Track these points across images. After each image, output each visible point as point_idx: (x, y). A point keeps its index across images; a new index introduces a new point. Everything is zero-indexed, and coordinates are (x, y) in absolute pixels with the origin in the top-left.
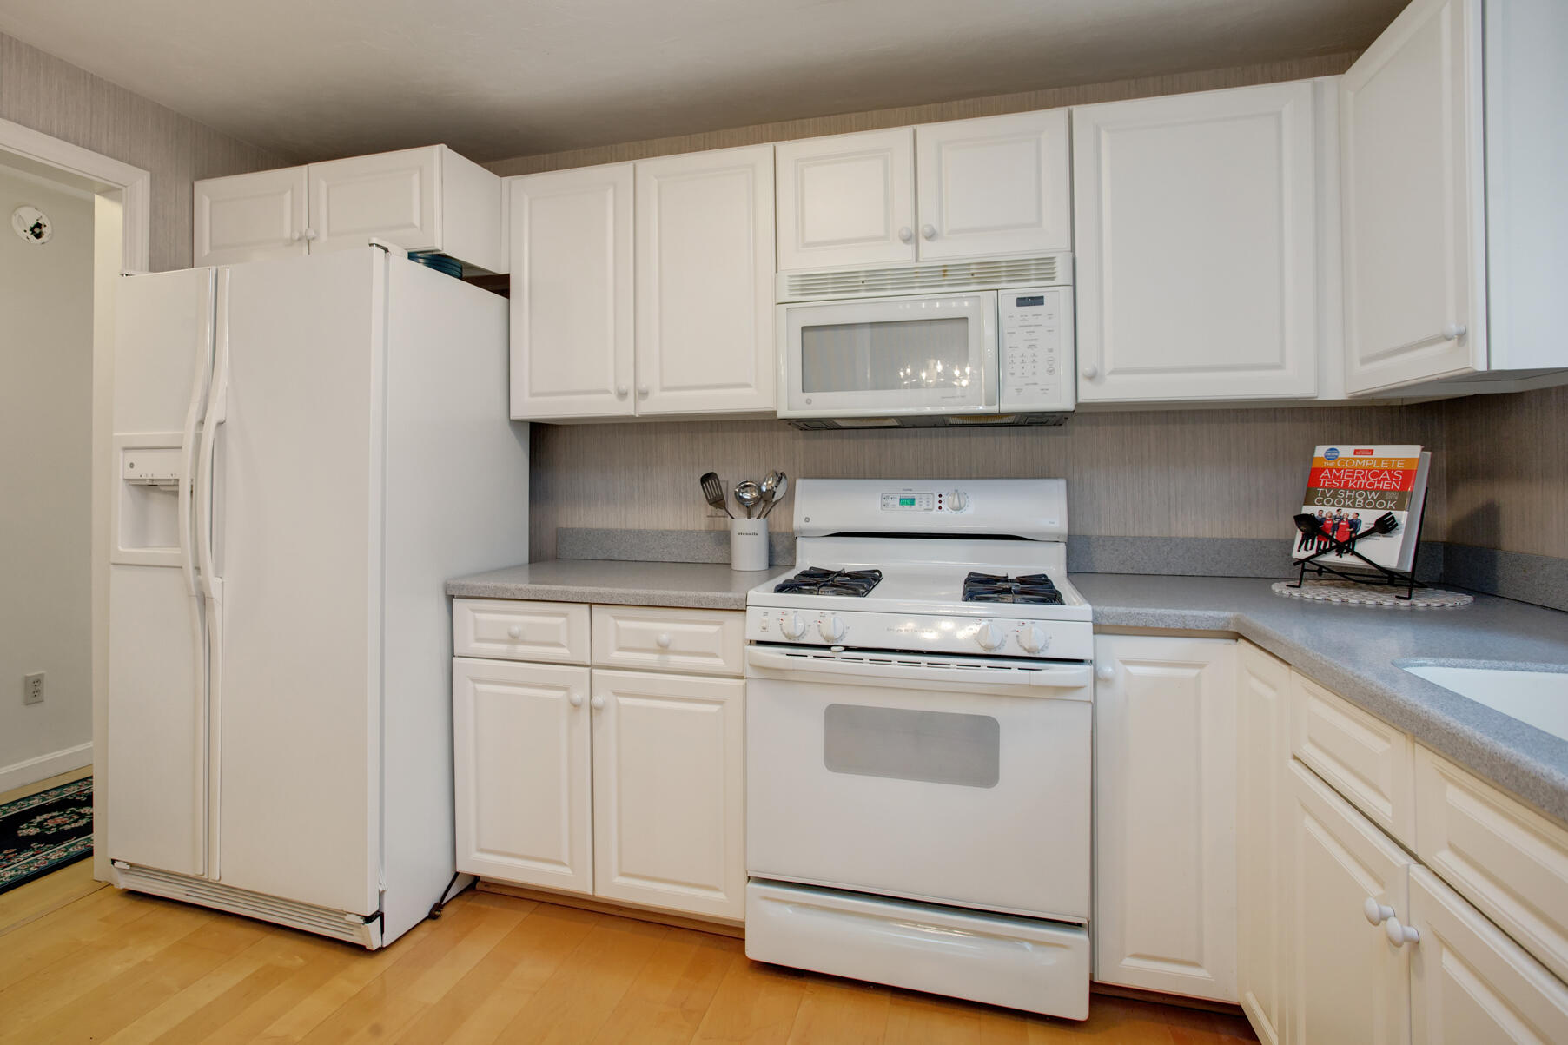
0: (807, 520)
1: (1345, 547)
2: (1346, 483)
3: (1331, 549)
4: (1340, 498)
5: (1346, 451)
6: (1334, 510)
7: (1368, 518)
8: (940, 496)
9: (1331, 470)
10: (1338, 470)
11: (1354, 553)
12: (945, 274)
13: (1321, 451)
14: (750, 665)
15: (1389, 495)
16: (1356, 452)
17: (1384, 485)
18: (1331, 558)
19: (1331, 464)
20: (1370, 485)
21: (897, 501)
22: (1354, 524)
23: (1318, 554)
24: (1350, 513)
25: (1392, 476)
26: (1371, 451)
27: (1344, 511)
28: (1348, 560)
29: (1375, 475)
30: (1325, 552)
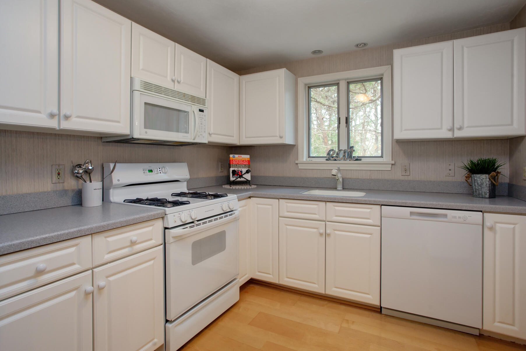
0: (119, 180)
1: (241, 176)
2: (238, 163)
3: (238, 178)
4: (237, 166)
5: (236, 156)
6: (237, 169)
7: (244, 170)
8: (159, 169)
9: (234, 160)
10: (236, 160)
11: (243, 177)
12: (184, 96)
13: (231, 156)
14: (172, 237)
15: (247, 165)
16: (238, 156)
17: (245, 163)
18: (239, 179)
19: (234, 159)
20: (243, 163)
21: (147, 171)
22: (241, 172)
23: (236, 179)
24: (240, 169)
25: (246, 161)
26: (241, 156)
27: (239, 169)
28: (242, 179)
29: (243, 161)
30: (237, 178)
